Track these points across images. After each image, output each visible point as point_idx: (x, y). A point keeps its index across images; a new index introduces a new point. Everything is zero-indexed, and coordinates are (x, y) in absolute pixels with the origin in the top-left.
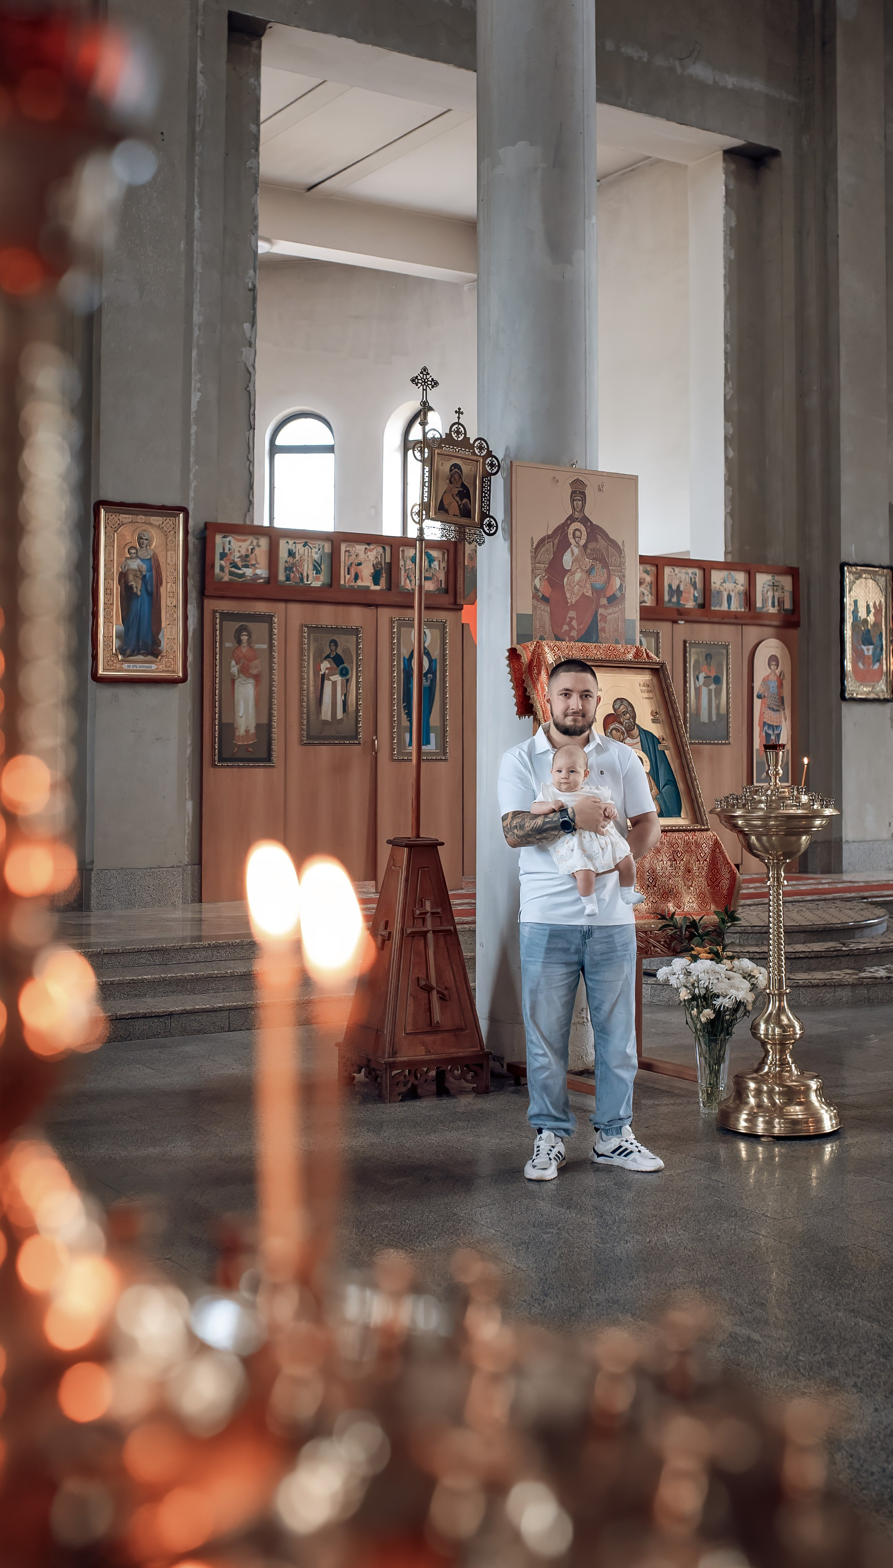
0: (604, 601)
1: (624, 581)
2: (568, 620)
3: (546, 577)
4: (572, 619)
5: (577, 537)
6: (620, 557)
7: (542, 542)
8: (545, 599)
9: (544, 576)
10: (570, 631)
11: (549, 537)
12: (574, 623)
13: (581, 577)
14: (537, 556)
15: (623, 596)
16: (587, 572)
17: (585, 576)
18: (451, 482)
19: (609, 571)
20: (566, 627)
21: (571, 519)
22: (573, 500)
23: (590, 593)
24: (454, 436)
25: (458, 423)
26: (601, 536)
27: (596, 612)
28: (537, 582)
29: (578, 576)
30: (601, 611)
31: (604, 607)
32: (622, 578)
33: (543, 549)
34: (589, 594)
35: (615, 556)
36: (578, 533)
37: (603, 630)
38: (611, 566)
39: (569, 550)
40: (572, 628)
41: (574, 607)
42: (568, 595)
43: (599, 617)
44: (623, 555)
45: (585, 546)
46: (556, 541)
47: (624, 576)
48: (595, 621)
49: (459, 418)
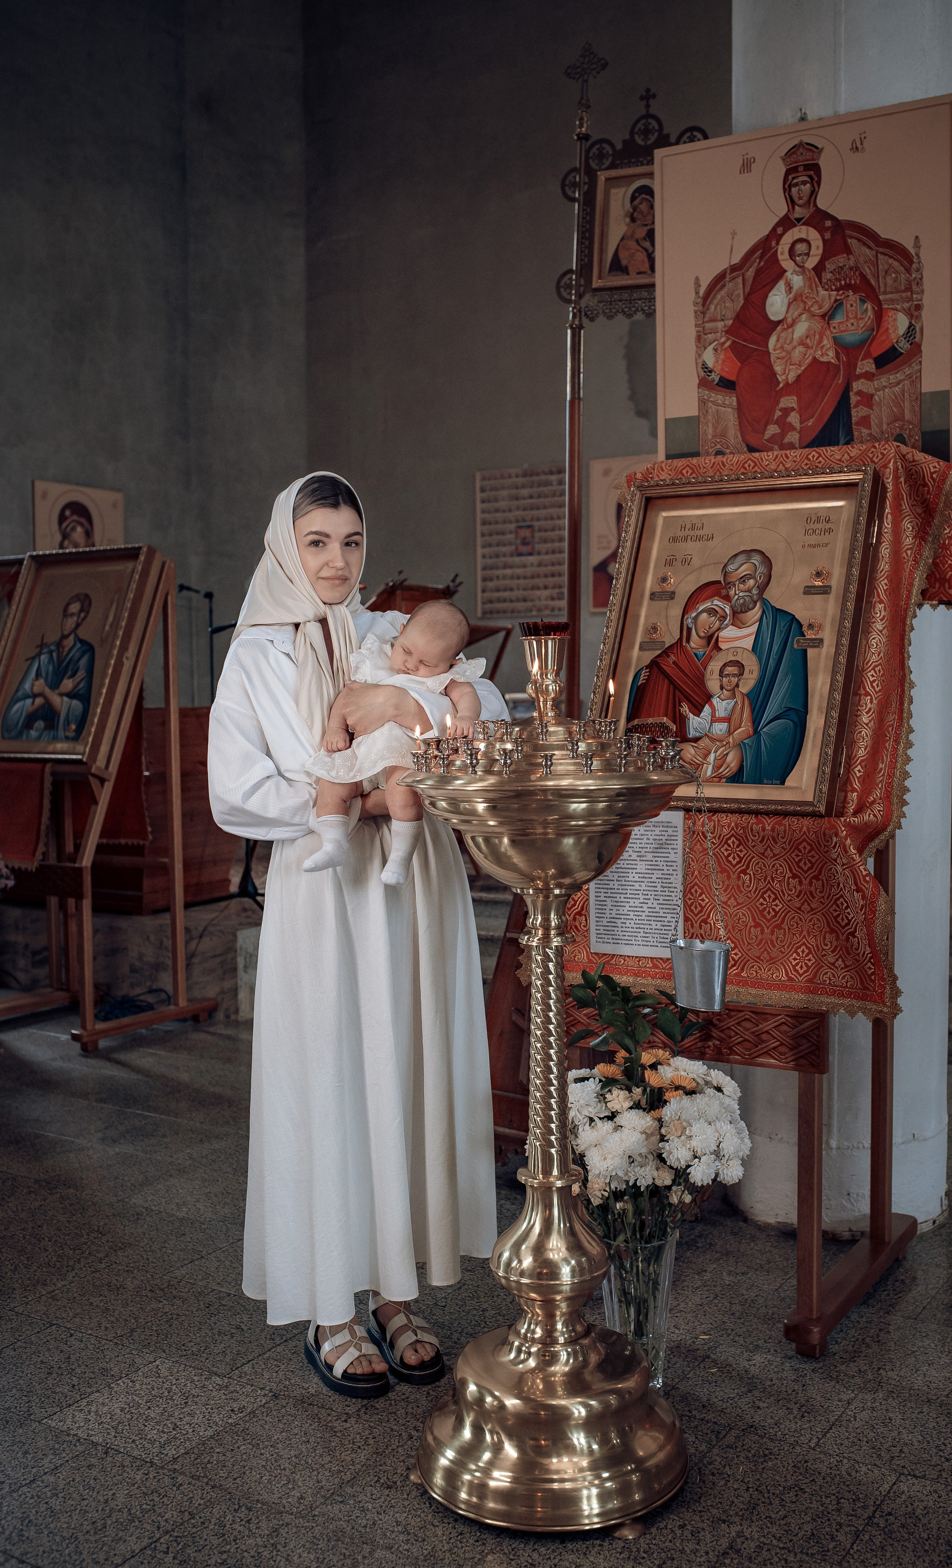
0: (866, 365)
1: (919, 317)
2: (778, 413)
3: (728, 344)
4: (787, 411)
5: (799, 255)
6: (908, 271)
7: (719, 279)
8: (726, 384)
9: (723, 344)
10: (783, 434)
11: (734, 268)
12: (794, 419)
13: (808, 330)
14: (708, 309)
15: (916, 349)
16: (823, 316)
17: (817, 325)
18: (633, 220)
19: (879, 303)
20: (773, 430)
21: (786, 223)
22: (787, 187)
23: (831, 354)
24: (639, 140)
25: (648, 116)
26: (859, 240)
27: (847, 389)
28: (709, 357)
29: (801, 329)
30: (856, 386)
31: (869, 376)
32: (915, 311)
33: (723, 293)
34: (830, 356)
35: (896, 272)
36: (801, 248)
37: (865, 421)
38: (885, 293)
39: (781, 285)
40: (786, 427)
41: (789, 389)
42: (778, 369)
43: (854, 399)
44: (914, 266)
45: (819, 269)
46: (750, 273)
47: (918, 307)
48: (843, 405)
49: (648, 106)
